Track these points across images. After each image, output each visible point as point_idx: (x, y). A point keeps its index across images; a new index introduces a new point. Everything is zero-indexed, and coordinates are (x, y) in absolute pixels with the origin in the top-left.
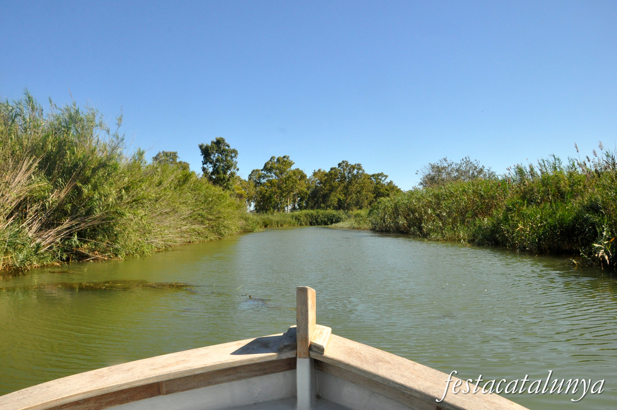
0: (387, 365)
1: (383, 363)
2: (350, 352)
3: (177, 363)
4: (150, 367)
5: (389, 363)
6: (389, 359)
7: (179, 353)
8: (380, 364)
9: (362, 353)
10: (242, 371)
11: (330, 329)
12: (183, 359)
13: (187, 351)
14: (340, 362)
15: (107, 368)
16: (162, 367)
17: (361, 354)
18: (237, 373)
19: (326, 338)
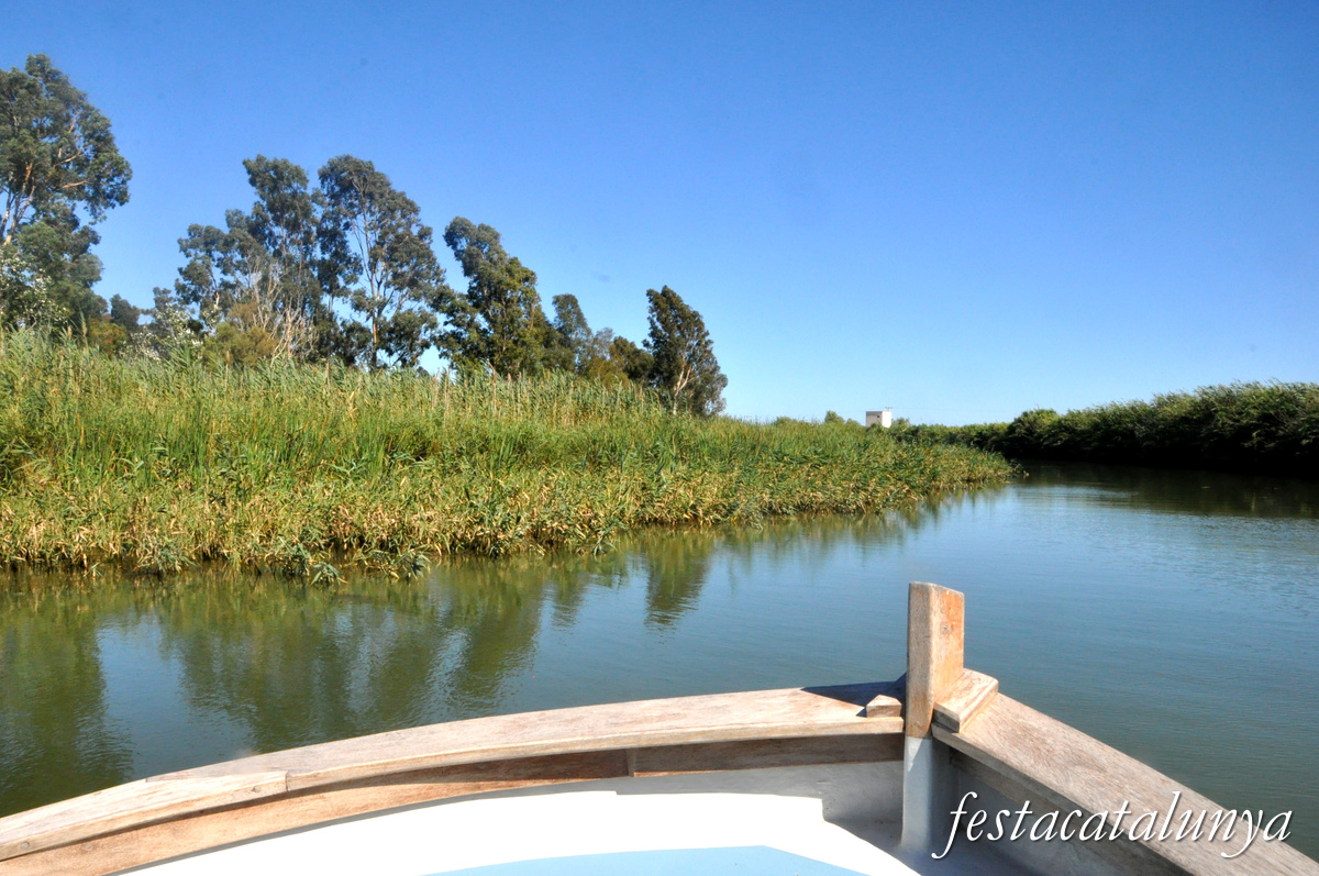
0: (1094, 775)
1: (1086, 770)
2: (1023, 735)
3: (661, 718)
4: (610, 720)
5: (1102, 770)
6: (1105, 762)
7: (676, 700)
8: (1079, 769)
9: (1049, 741)
10: (791, 749)
11: (993, 682)
12: (676, 711)
13: (691, 698)
14: (987, 755)
15: (539, 713)
16: (630, 723)
17: (1044, 742)
18: (783, 752)
19: (975, 698)
